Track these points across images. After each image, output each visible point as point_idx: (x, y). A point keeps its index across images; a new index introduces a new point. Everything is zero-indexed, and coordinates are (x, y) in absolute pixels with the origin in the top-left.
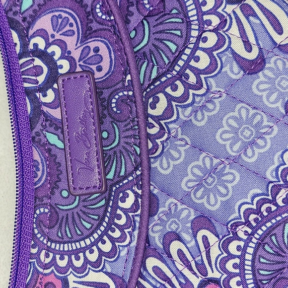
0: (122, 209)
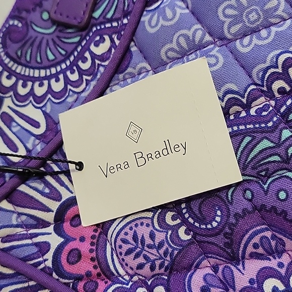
0: (91, 53)
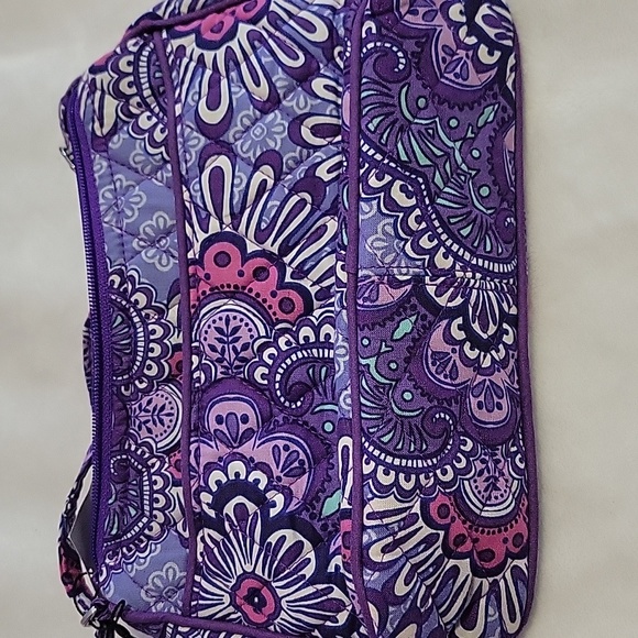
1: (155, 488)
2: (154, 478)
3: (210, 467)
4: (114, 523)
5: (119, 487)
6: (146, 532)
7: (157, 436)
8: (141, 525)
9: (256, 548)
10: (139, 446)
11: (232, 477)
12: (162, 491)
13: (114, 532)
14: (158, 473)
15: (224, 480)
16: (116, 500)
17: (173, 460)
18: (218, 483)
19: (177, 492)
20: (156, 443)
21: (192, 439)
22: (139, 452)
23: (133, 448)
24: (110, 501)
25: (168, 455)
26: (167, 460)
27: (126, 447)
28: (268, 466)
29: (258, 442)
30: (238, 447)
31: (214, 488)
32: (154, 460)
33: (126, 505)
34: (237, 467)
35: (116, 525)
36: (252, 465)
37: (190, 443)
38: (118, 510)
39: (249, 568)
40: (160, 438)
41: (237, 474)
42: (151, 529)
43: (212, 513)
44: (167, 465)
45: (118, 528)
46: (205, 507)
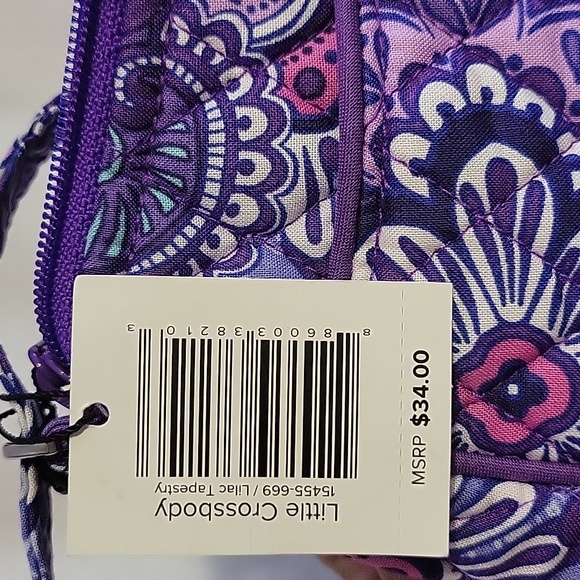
1: (244, 136)
2: (240, 112)
3: (414, 76)
4: (116, 229)
5: (132, 139)
6: (205, 248)
7: (251, 9)
8: (190, 231)
9: (537, 266)
10: (198, 32)
11: (476, 98)
12: (261, 144)
13: (114, 251)
14: (253, 99)
15: (459, 104)
16: (119, 174)
17: (292, 70)
18: (444, 109)
19: (303, 145)
20: (250, 27)
21: (364, 10)
22: (199, 50)
23: (183, 38)
24: (104, 176)
25: (273, 60)
26: (272, 70)
27: (163, 37)
28: (555, 76)
29: (529, 23)
30: (477, 33)
31: (435, 122)
32: (237, 71)
33: (144, 189)
34: (482, 76)
35: (120, 235)
36: (516, 73)
37: (360, 21)
38: (127, 195)
39: (513, 313)
40: (259, 14)
41: (487, 93)
42: (214, 243)
43: (420, 186)
44: (272, 84)
45: (124, 244)
46: (402, 173)
